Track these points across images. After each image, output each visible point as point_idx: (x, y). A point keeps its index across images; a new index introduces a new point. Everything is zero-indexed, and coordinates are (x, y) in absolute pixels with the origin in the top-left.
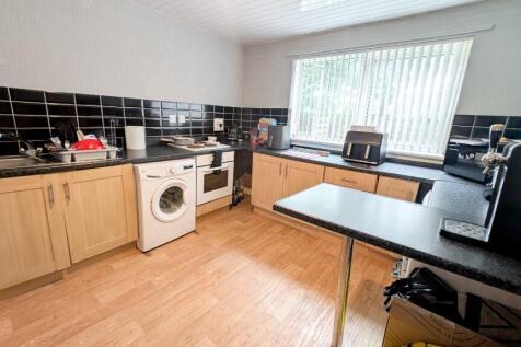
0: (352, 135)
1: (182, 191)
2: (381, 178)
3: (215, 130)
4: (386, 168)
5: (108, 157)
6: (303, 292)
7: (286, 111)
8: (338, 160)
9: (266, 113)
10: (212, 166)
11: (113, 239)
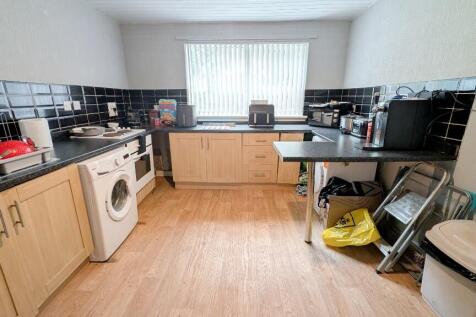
0: (254, 107)
1: (125, 183)
2: (283, 135)
3: (111, 115)
4: (277, 127)
5: (44, 161)
6: (266, 225)
7: (184, 92)
8: (246, 128)
9: (162, 94)
10: (140, 152)
11: (73, 259)
